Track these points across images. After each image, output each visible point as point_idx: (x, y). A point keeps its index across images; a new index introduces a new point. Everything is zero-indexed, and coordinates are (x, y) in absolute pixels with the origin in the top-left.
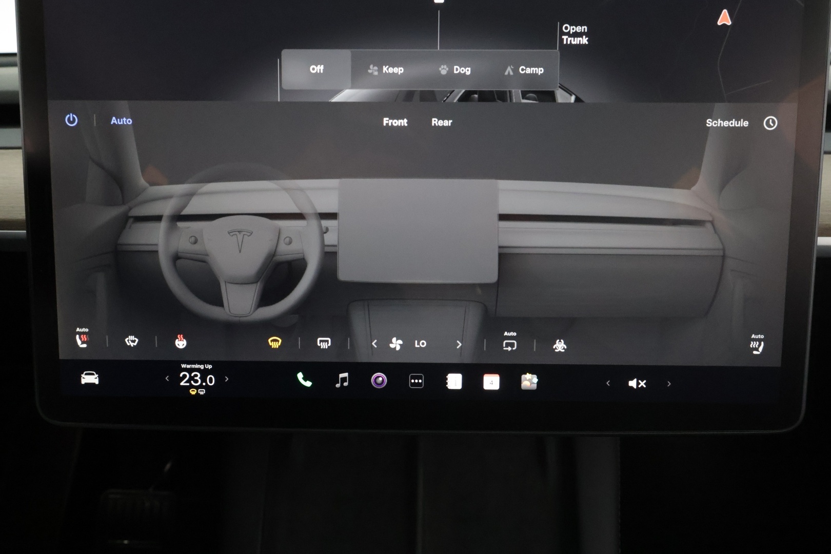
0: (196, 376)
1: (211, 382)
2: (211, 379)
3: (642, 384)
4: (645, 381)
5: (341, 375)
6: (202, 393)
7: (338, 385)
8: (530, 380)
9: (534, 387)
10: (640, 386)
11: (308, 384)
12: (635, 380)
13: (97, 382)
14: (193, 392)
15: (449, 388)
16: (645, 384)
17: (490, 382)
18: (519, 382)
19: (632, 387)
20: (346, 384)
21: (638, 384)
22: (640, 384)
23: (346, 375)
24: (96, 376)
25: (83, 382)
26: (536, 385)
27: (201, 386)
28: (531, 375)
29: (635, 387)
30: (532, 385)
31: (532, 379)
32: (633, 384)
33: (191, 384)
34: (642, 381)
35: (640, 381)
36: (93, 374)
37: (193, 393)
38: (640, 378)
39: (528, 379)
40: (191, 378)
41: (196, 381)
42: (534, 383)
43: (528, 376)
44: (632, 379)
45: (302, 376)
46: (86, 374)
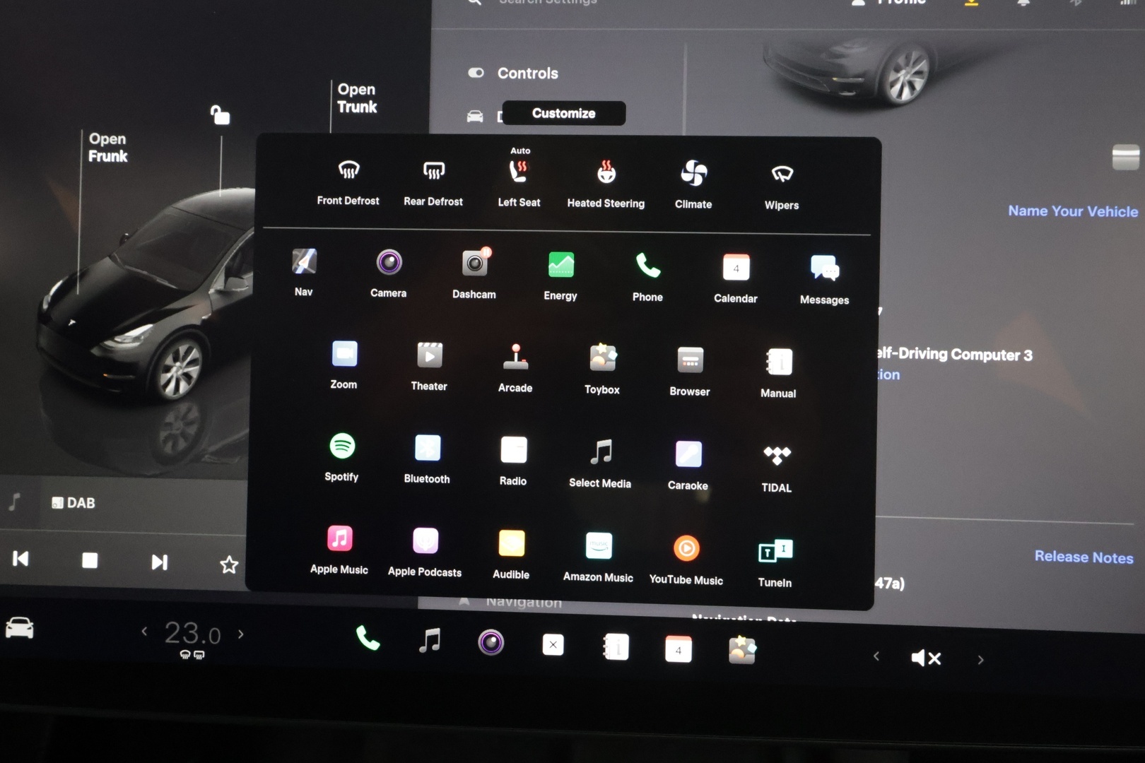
0: (192, 627)
1: (215, 638)
2: (215, 633)
3: (935, 659)
4: (939, 654)
5: (430, 632)
6: (199, 657)
7: (423, 649)
8: (743, 648)
9: (751, 659)
10: (930, 663)
11: (374, 645)
12: (923, 652)
13: (30, 634)
14: (185, 655)
15: (608, 657)
16: (939, 659)
17: (677, 648)
18: (726, 650)
19: (917, 664)
20: (436, 647)
21: (927, 658)
22: (931, 658)
23: (436, 631)
24: (30, 624)
25: (9, 634)
26: (753, 656)
27: (198, 646)
28: (745, 638)
29: (923, 664)
30: (748, 656)
31: (747, 645)
32: (918, 658)
33: (182, 641)
34: (935, 655)
35: (930, 654)
36: (25, 622)
37: (185, 657)
38: (930, 649)
39: (739, 645)
40: (184, 632)
41: (191, 637)
42: (750, 653)
43: (741, 640)
44: (917, 651)
45: (365, 632)
46: (15, 622)
